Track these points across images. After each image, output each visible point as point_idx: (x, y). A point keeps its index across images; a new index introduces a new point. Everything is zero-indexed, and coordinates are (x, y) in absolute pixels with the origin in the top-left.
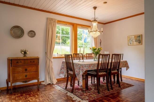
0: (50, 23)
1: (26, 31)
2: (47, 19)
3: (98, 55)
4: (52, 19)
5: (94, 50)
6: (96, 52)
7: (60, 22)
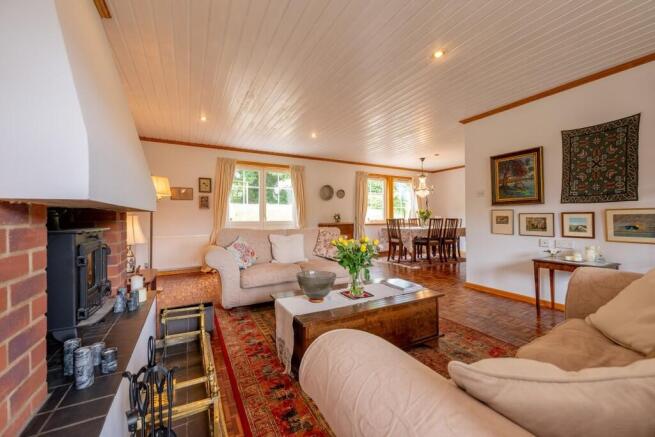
0: (361, 178)
1: (335, 191)
2: (357, 173)
3: (428, 220)
4: (362, 173)
5: (421, 213)
6: (425, 216)
7: (372, 175)
